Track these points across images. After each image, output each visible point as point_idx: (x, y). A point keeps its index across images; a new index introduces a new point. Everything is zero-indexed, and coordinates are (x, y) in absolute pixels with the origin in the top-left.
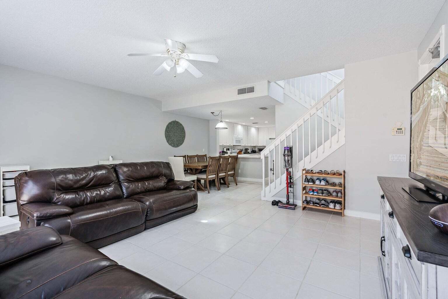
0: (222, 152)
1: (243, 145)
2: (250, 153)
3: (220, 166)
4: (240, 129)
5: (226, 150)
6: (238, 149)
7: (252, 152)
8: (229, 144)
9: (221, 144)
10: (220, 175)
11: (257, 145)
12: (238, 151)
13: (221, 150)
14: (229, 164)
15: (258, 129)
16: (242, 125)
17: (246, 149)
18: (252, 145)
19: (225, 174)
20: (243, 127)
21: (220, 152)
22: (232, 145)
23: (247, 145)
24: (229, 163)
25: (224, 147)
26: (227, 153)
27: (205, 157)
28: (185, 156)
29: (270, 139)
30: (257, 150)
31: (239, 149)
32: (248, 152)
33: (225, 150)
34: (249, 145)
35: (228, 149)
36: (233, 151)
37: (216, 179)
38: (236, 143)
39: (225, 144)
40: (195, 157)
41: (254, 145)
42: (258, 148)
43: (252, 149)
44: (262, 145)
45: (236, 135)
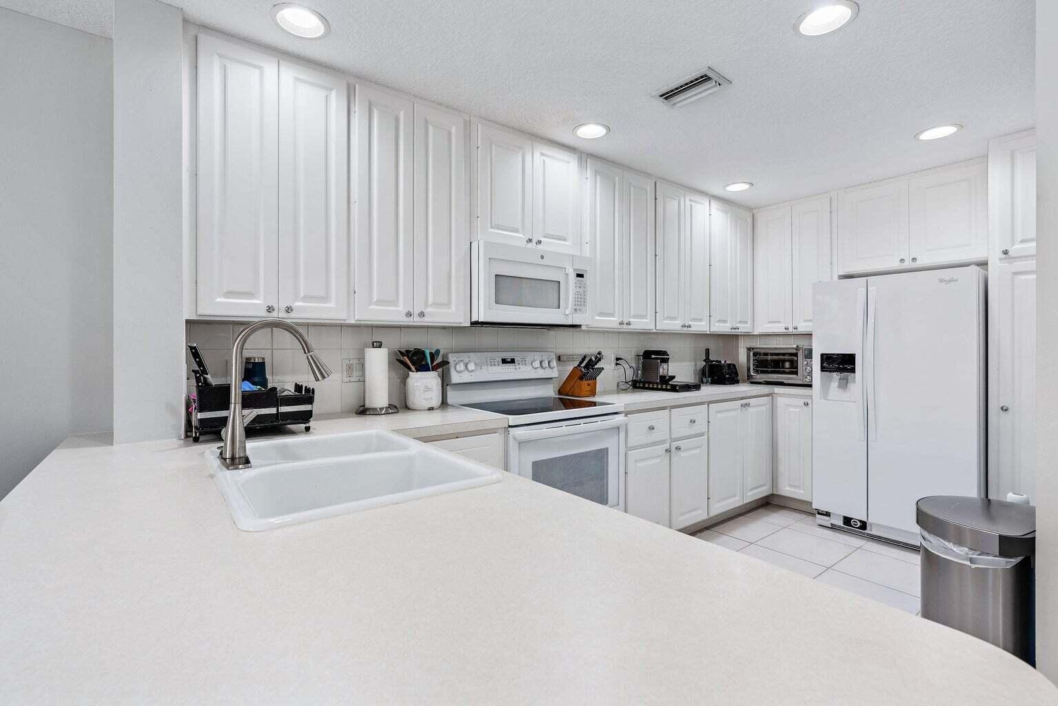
1: (602, 321)
2: (684, 389)
7: (698, 375)
8: (400, 309)
11: (743, 329)
15: (750, 216)
17: (647, 354)
18: (703, 327)
23: (643, 324)
29: (847, 277)
30: (741, 358)
32: (671, 378)
42: (749, 349)
43: (707, 351)
44: (779, 328)
45: (516, 231)
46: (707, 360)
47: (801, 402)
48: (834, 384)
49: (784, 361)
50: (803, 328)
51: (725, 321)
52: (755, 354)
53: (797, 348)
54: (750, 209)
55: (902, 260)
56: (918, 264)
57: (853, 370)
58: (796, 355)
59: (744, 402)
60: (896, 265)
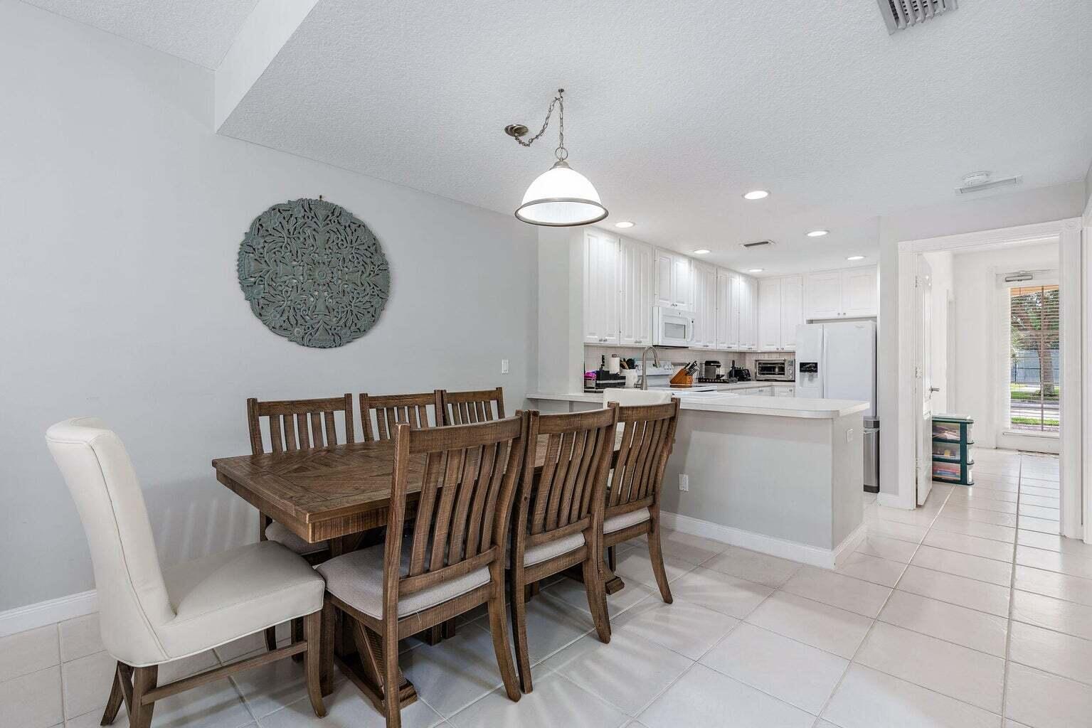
0: (598, 378)
1: (697, 345)
2: (724, 382)
3: (527, 492)
4: (683, 273)
5: (622, 366)
6: (675, 365)
7: (730, 374)
8: (633, 339)
9: (593, 339)
10: (533, 557)
11: (754, 349)
12: (675, 371)
13: (594, 367)
14: (613, 465)
15: (756, 283)
16: (692, 259)
17: (708, 363)
18: (736, 348)
19: (577, 541)
20: (696, 267)
21: (587, 377)
22: (647, 343)
23: (712, 346)
24: (616, 454)
25: (605, 351)
26: (618, 381)
27: (494, 404)
28: (349, 397)
29: (811, 322)
30: (750, 365)
31: (682, 364)
32: (718, 377)
33: (614, 367)
34: (723, 347)
35: (631, 364)
36: (651, 370)
37: (493, 598)
38: (666, 335)
39: (612, 340)
40: (422, 407)
41: (744, 348)
42: (756, 361)
43: (733, 362)
44: (773, 349)
45: (667, 300)
46: (733, 367)
47: (788, 390)
48: (806, 379)
49: (775, 368)
50: (787, 348)
51: (745, 345)
52: (759, 364)
53: (785, 360)
54: (756, 278)
55: (839, 314)
56: (847, 316)
57: (816, 371)
58: (784, 364)
59: (760, 389)
60: (835, 316)
